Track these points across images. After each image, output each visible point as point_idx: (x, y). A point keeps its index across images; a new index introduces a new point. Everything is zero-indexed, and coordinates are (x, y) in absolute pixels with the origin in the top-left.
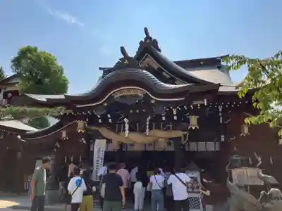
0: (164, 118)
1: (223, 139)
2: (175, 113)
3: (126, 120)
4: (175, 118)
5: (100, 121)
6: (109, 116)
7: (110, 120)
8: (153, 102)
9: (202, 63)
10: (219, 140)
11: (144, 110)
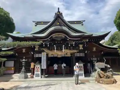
0: (69, 45)
1: (86, 52)
2: (74, 43)
3: (55, 46)
4: (74, 45)
5: (44, 46)
6: (48, 44)
7: (48, 46)
8: (68, 39)
9: (76, 23)
10: (85, 52)
11: (61, 42)
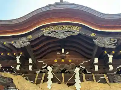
2: (110, 60)
3: (49, 68)
5: (18, 68)
6: (30, 61)
7: (30, 68)
8: (93, 35)
11: (70, 61)
